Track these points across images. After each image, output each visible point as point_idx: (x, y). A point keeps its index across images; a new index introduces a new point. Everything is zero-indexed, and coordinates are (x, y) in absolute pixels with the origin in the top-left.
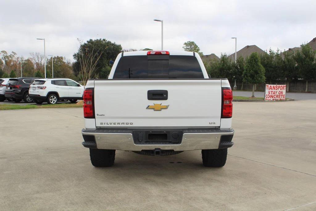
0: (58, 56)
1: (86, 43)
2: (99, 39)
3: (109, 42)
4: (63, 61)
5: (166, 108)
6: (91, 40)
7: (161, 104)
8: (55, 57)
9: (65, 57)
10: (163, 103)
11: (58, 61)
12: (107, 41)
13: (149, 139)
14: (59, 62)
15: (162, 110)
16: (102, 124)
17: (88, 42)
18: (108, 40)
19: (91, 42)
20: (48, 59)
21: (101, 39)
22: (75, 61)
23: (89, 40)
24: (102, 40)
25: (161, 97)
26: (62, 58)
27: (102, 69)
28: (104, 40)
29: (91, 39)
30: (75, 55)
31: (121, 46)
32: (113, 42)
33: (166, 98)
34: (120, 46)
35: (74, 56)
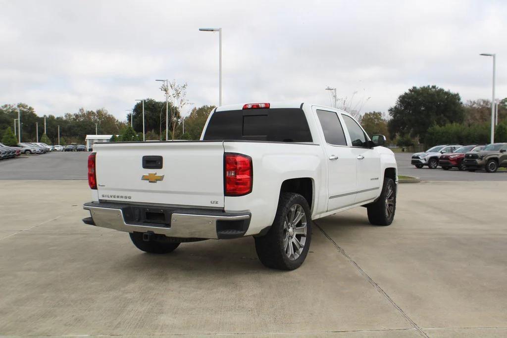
0: (374, 112)
1: (407, 91)
2: (426, 85)
3: (441, 90)
4: (382, 118)
5: (161, 178)
6: (414, 88)
7: (156, 174)
8: (370, 113)
9: (384, 113)
10: (158, 172)
11: (375, 118)
12: (439, 88)
13: (148, 218)
14: (376, 120)
15: (158, 182)
16: (103, 196)
17: (410, 90)
18: (439, 86)
19: (414, 90)
20: (361, 116)
21: (429, 86)
22: (391, 117)
23: (411, 88)
24: (431, 87)
25: (154, 165)
26: (380, 114)
27: (428, 130)
28: (434, 87)
29: (415, 86)
30: (391, 110)
31: (460, 95)
32: (446, 90)
33: (160, 166)
34: (458, 94)
35: (389, 111)
